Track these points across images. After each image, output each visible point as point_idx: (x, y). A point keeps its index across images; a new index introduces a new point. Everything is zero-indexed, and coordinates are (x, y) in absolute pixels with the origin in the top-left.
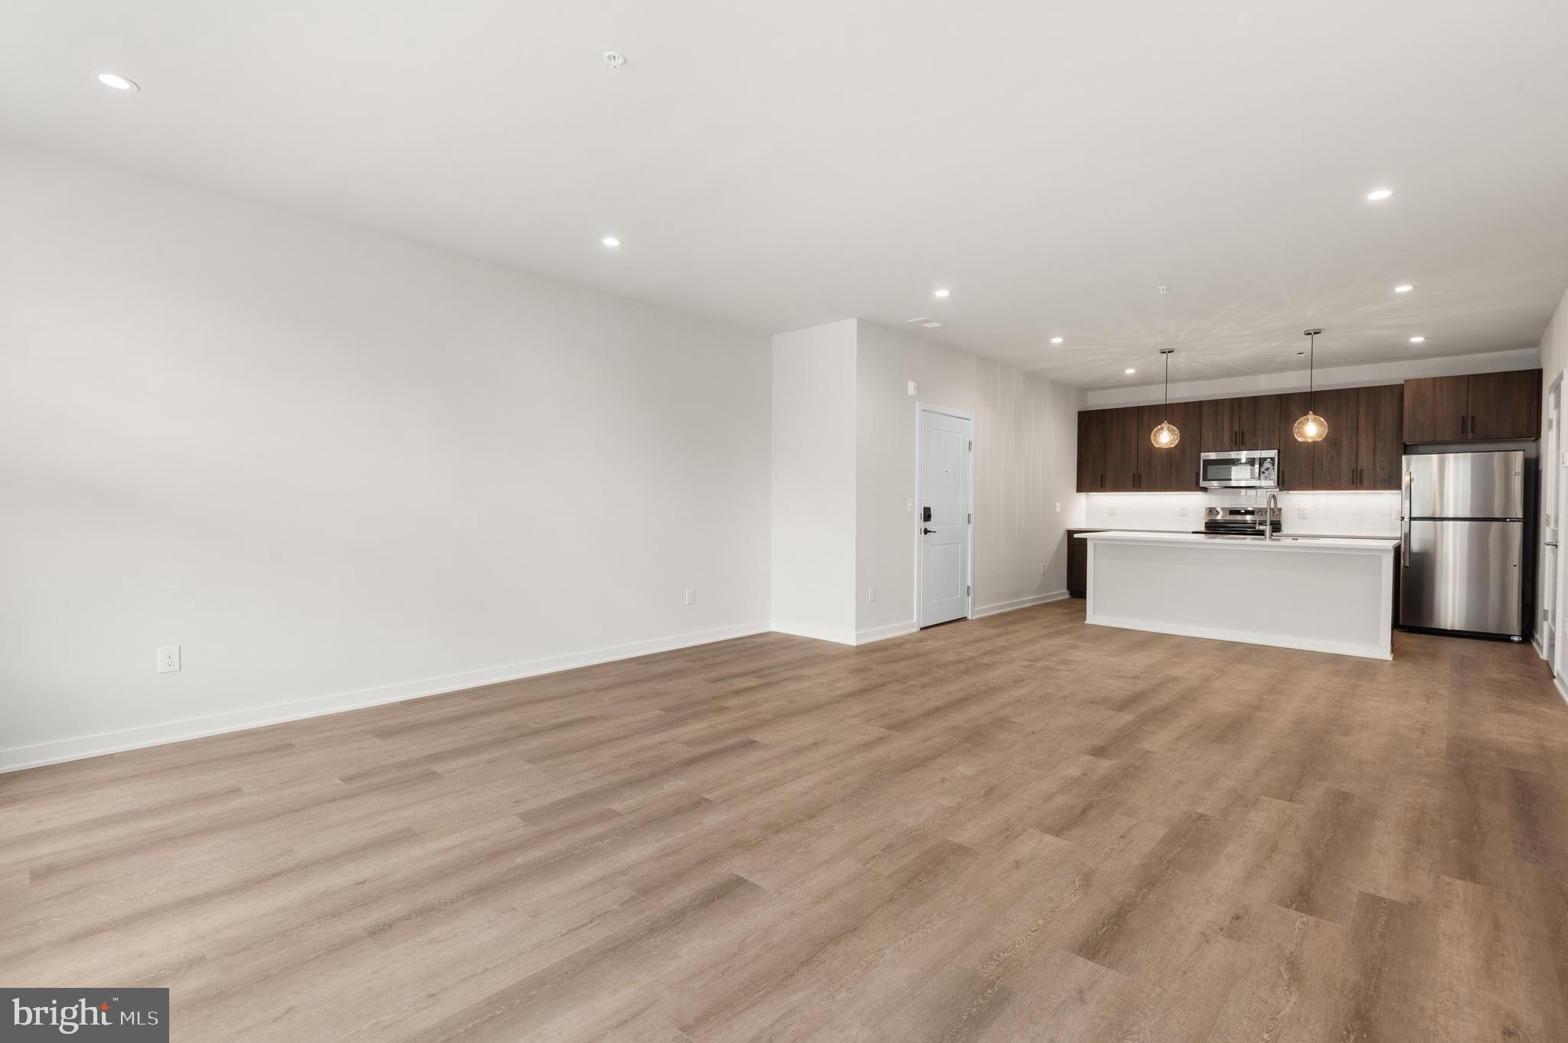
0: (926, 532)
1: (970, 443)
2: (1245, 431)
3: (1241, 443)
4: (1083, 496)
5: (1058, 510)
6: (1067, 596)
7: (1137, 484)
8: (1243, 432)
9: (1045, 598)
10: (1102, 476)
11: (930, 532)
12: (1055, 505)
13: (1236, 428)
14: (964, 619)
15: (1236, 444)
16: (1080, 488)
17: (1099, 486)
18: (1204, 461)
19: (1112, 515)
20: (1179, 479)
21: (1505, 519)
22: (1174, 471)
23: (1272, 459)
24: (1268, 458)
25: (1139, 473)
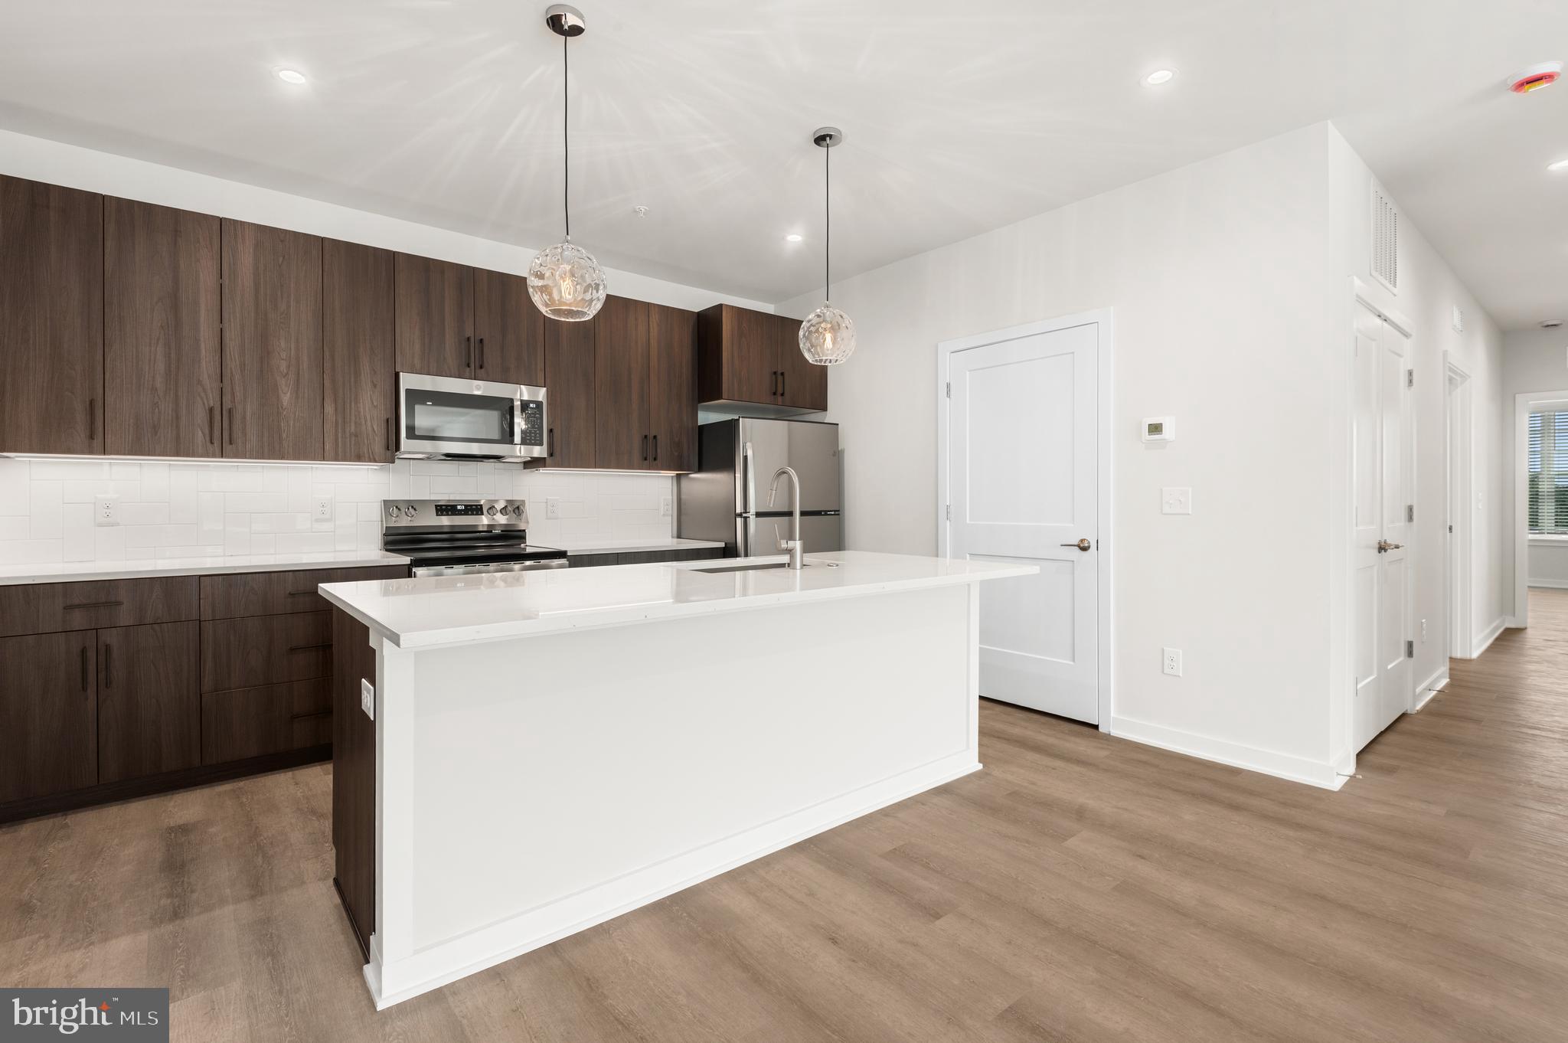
2: (485, 340)
3: (478, 365)
8: (481, 341)
13: (469, 331)
15: (469, 365)
18: (408, 391)
19: (100, 525)
20: (344, 432)
21: (821, 511)
22: (329, 409)
23: (539, 404)
24: (532, 402)
25: (227, 405)
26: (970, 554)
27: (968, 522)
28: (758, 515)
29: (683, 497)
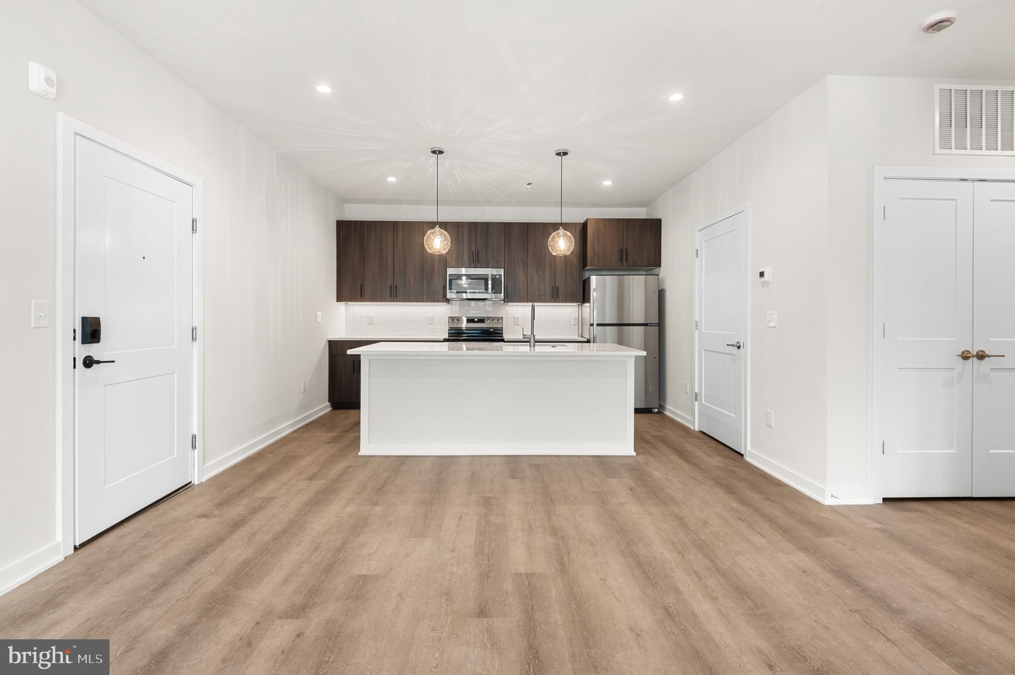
0: (89, 362)
1: (194, 221)
2: (480, 251)
3: (477, 262)
4: (342, 305)
5: (319, 320)
6: (329, 409)
7: (394, 294)
8: (478, 252)
9: (306, 417)
10: (362, 286)
11: (98, 362)
12: (317, 314)
13: (473, 249)
14: (187, 486)
15: (473, 262)
16: (340, 298)
17: (359, 295)
18: (449, 275)
19: (369, 324)
20: (429, 291)
21: (648, 324)
22: (425, 284)
23: (500, 275)
24: (497, 275)
25: (395, 284)
26: (704, 350)
27: (703, 331)
28: (598, 325)
29: (583, 316)
